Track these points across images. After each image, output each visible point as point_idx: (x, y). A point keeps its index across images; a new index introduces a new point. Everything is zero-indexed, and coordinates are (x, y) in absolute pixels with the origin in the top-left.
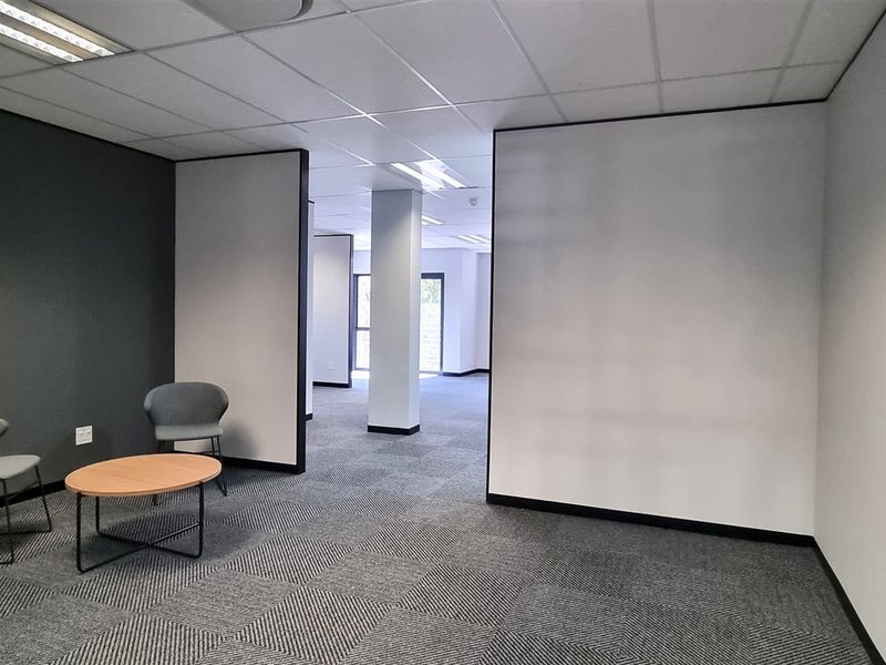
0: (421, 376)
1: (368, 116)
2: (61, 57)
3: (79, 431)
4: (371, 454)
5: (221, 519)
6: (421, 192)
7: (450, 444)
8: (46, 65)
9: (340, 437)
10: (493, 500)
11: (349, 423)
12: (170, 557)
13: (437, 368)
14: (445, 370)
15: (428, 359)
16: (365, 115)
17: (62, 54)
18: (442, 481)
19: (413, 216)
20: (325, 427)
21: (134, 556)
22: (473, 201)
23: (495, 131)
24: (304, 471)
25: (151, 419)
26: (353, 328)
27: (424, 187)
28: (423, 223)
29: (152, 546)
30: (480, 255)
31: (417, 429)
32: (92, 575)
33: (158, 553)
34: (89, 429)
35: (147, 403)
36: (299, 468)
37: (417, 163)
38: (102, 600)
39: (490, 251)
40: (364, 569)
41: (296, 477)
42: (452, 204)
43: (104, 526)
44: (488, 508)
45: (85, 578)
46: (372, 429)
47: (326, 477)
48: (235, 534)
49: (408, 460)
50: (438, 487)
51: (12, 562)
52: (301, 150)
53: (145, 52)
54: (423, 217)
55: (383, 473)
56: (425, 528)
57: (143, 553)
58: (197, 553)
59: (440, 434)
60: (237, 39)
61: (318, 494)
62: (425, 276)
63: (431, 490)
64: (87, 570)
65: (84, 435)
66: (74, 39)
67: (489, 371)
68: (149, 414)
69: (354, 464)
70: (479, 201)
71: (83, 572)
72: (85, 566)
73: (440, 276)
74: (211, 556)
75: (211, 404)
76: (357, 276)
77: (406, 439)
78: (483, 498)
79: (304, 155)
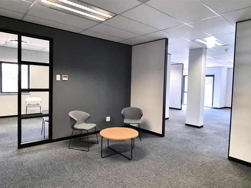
0: (205, 108)
1: (187, 24)
2: (101, 20)
3: (107, 118)
4: (186, 133)
5: (138, 148)
6: (206, 48)
7: (214, 133)
8: (98, 23)
9: (177, 126)
10: (231, 159)
11: (180, 122)
12: (124, 158)
13: (211, 106)
14: (214, 106)
15: (207, 102)
16: (186, 24)
17: (101, 19)
18: (211, 147)
19: (203, 57)
20: (172, 122)
21: (115, 155)
22: (226, 50)
23: (236, 23)
24: (164, 136)
25: (123, 117)
26: (183, 91)
27: (207, 47)
28: (207, 59)
29: (120, 153)
30: (228, 69)
31: (202, 127)
32: (104, 159)
33: (121, 156)
34: (109, 117)
35: (122, 112)
36: (162, 135)
37: (205, 39)
38: (105, 168)
39: (233, 67)
40: (179, 176)
41: (162, 138)
42: (219, 52)
43: (110, 145)
44: (228, 162)
45: (103, 160)
46: (187, 125)
47: (170, 139)
48: (142, 154)
49: (199, 137)
50: (209, 150)
51: (88, 151)
52: (166, 38)
53: (120, 14)
54: (207, 57)
55: (189, 141)
56: (203, 164)
57: (118, 155)
58: (131, 158)
59: (211, 129)
60: (143, 5)
61: (168, 145)
62: (207, 76)
63: (206, 150)
64: (104, 157)
65: (108, 119)
66: (103, 14)
67: (231, 108)
68: (122, 115)
69: (180, 136)
70: (229, 50)
71: (103, 158)
72: (103, 156)
73: (213, 76)
74: (135, 160)
75: (138, 114)
76: (185, 76)
77: (198, 130)
78: (227, 157)
79: (167, 40)
